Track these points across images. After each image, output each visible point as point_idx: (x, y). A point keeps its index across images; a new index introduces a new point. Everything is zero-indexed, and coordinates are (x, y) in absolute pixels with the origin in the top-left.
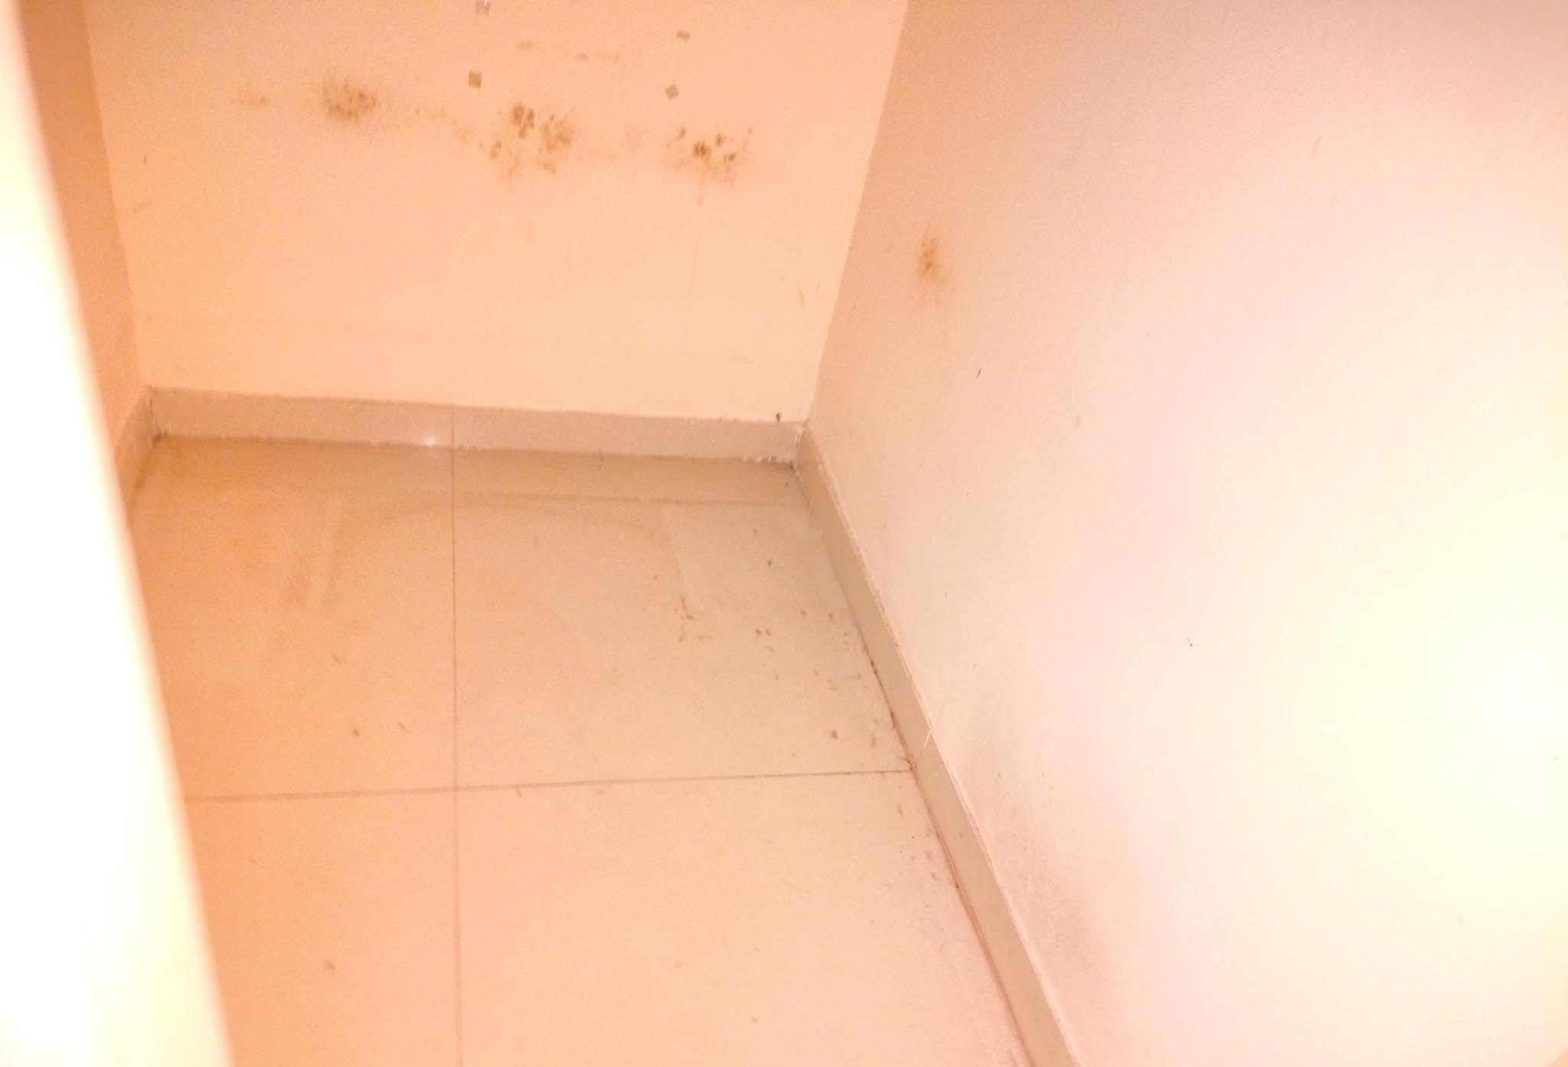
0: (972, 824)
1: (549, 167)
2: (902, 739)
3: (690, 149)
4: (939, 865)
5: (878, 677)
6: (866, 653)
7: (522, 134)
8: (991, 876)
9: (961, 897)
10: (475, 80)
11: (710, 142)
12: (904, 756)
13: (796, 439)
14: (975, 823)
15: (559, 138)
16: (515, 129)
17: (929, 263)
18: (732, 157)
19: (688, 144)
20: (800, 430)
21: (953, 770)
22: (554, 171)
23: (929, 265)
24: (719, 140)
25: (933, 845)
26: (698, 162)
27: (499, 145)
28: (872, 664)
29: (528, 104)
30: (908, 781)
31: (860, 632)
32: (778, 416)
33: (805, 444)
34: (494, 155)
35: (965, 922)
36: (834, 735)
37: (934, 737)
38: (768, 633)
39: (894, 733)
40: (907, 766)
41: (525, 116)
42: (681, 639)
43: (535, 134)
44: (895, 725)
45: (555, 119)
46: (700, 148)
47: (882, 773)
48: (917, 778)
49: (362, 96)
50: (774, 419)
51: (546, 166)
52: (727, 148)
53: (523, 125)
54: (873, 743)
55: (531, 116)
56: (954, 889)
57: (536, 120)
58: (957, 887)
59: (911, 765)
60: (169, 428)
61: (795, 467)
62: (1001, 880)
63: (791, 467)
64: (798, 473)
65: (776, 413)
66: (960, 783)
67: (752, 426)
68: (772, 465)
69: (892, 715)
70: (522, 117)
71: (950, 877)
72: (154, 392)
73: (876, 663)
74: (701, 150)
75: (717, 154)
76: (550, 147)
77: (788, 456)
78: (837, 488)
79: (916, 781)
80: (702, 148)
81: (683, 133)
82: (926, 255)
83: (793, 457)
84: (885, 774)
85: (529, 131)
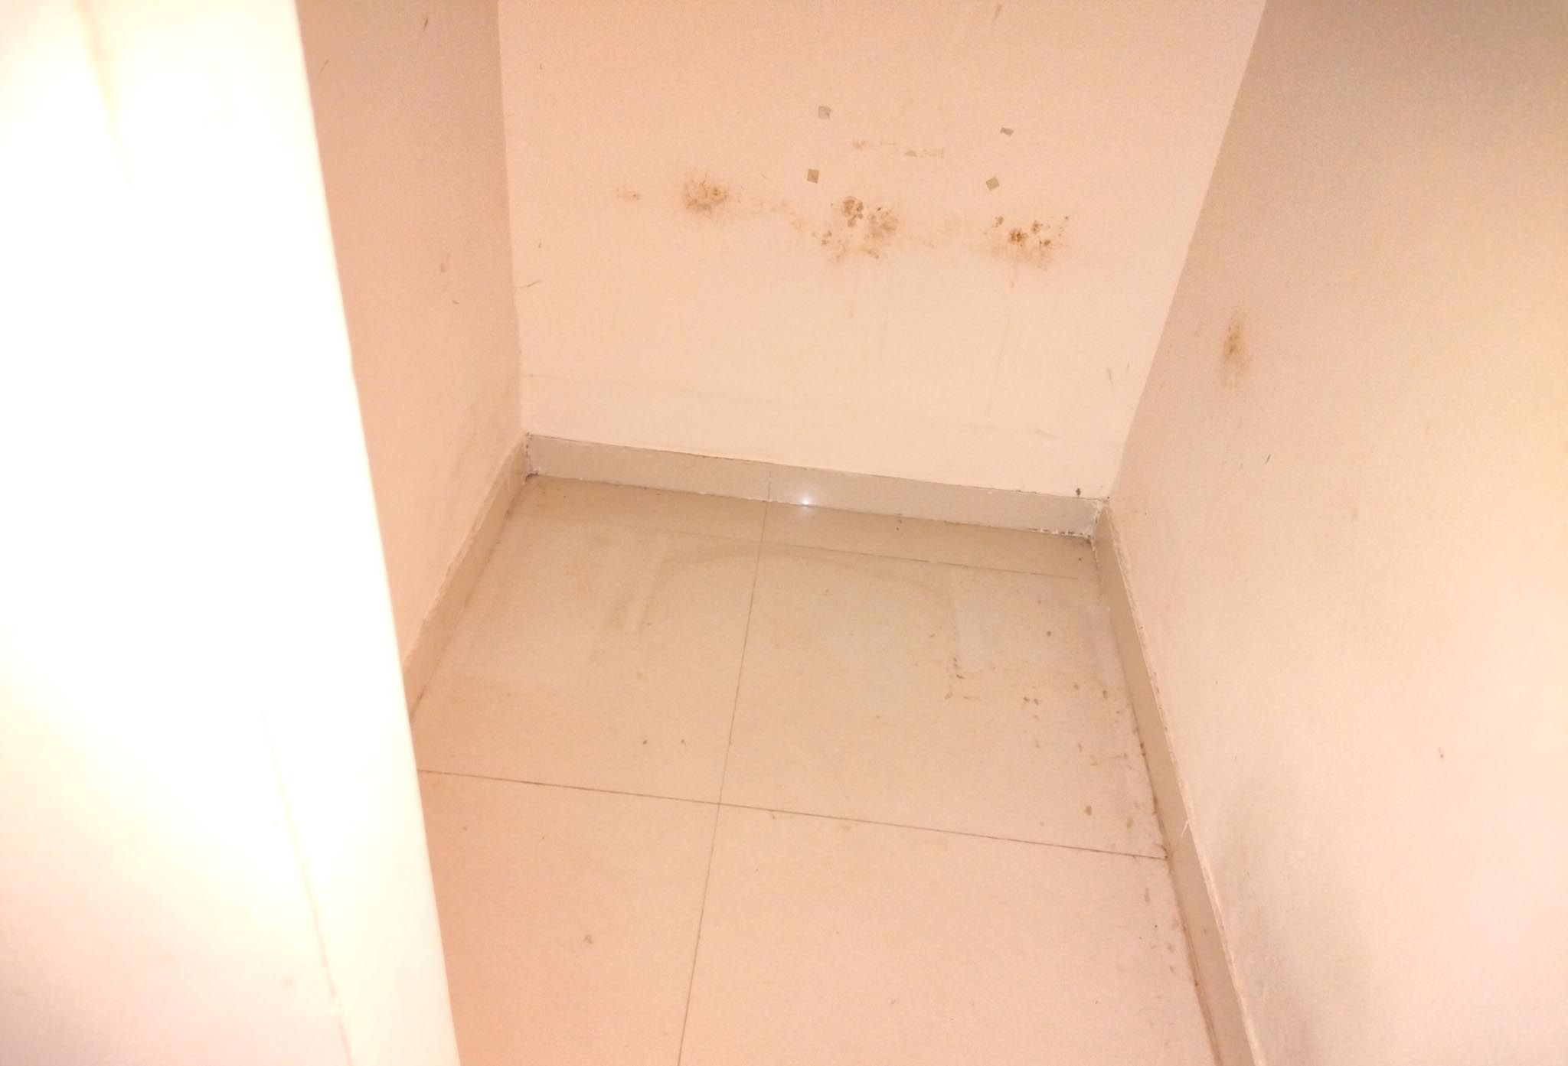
0: (1217, 921)
1: (873, 253)
2: (1161, 826)
3: (1006, 235)
4: (1179, 959)
5: (1146, 760)
6: (1136, 734)
7: (851, 224)
8: (1229, 979)
9: (1199, 995)
10: (813, 176)
11: (1026, 229)
12: (1161, 843)
13: (1096, 515)
14: (1220, 920)
15: (885, 227)
16: (845, 219)
17: (1232, 348)
18: (1047, 243)
19: (1004, 232)
20: (1099, 506)
21: (1206, 864)
22: (877, 257)
23: (1232, 349)
24: (1035, 228)
25: (1178, 938)
26: (1014, 247)
27: (830, 234)
28: (1142, 746)
29: (858, 197)
30: (1160, 870)
31: (1134, 712)
32: (1078, 492)
33: (1104, 522)
34: (825, 243)
35: (1199, 1021)
36: (1089, 811)
37: (1192, 829)
38: (1036, 701)
39: (1153, 819)
40: (1163, 854)
41: (855, 207)
42: (948, 697)
43: (862, 224)
44: (1157, 811)
45: (881, 211)
46: (1017, 233)
47: (1134, 856)
48: (1171, 868)
49: (716, 192)
50: (1075, 494)
51: (870, 252)
52: (1043, 235)
53: (852, 216)
54: (1130, 824)
55: (860, 208)
56: (1192, 986)
57: (864, 212)
58: (1196, 984)
59: (1167, 853)
60: (540, 469)
61: (1092, 541)
62: (1238, 983)
63: (1089, 542)
64: (1094, 549)
65: (1076, 489)
66: (1212, 878)
67: (1051, 499)
68: (1070, 539)
69: (1155, 800)
70: (851, 208)
71: (1190, 973)
72: (530, 437)
73: (1146, 746)
74: (1017, 237)
75: (1032, 240)
76: (875, 235)
77: (1087, 531)
78: (1129, 567)
79: (1170, 870)
80: (1019, 235)
81: (1001, 220)
82: (1231, 339)
83: (1091, 533)
84: (1137, 858)
85: (858, 220)
